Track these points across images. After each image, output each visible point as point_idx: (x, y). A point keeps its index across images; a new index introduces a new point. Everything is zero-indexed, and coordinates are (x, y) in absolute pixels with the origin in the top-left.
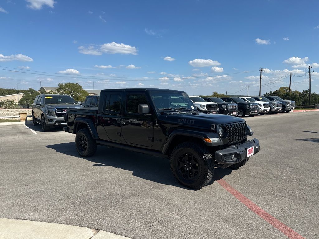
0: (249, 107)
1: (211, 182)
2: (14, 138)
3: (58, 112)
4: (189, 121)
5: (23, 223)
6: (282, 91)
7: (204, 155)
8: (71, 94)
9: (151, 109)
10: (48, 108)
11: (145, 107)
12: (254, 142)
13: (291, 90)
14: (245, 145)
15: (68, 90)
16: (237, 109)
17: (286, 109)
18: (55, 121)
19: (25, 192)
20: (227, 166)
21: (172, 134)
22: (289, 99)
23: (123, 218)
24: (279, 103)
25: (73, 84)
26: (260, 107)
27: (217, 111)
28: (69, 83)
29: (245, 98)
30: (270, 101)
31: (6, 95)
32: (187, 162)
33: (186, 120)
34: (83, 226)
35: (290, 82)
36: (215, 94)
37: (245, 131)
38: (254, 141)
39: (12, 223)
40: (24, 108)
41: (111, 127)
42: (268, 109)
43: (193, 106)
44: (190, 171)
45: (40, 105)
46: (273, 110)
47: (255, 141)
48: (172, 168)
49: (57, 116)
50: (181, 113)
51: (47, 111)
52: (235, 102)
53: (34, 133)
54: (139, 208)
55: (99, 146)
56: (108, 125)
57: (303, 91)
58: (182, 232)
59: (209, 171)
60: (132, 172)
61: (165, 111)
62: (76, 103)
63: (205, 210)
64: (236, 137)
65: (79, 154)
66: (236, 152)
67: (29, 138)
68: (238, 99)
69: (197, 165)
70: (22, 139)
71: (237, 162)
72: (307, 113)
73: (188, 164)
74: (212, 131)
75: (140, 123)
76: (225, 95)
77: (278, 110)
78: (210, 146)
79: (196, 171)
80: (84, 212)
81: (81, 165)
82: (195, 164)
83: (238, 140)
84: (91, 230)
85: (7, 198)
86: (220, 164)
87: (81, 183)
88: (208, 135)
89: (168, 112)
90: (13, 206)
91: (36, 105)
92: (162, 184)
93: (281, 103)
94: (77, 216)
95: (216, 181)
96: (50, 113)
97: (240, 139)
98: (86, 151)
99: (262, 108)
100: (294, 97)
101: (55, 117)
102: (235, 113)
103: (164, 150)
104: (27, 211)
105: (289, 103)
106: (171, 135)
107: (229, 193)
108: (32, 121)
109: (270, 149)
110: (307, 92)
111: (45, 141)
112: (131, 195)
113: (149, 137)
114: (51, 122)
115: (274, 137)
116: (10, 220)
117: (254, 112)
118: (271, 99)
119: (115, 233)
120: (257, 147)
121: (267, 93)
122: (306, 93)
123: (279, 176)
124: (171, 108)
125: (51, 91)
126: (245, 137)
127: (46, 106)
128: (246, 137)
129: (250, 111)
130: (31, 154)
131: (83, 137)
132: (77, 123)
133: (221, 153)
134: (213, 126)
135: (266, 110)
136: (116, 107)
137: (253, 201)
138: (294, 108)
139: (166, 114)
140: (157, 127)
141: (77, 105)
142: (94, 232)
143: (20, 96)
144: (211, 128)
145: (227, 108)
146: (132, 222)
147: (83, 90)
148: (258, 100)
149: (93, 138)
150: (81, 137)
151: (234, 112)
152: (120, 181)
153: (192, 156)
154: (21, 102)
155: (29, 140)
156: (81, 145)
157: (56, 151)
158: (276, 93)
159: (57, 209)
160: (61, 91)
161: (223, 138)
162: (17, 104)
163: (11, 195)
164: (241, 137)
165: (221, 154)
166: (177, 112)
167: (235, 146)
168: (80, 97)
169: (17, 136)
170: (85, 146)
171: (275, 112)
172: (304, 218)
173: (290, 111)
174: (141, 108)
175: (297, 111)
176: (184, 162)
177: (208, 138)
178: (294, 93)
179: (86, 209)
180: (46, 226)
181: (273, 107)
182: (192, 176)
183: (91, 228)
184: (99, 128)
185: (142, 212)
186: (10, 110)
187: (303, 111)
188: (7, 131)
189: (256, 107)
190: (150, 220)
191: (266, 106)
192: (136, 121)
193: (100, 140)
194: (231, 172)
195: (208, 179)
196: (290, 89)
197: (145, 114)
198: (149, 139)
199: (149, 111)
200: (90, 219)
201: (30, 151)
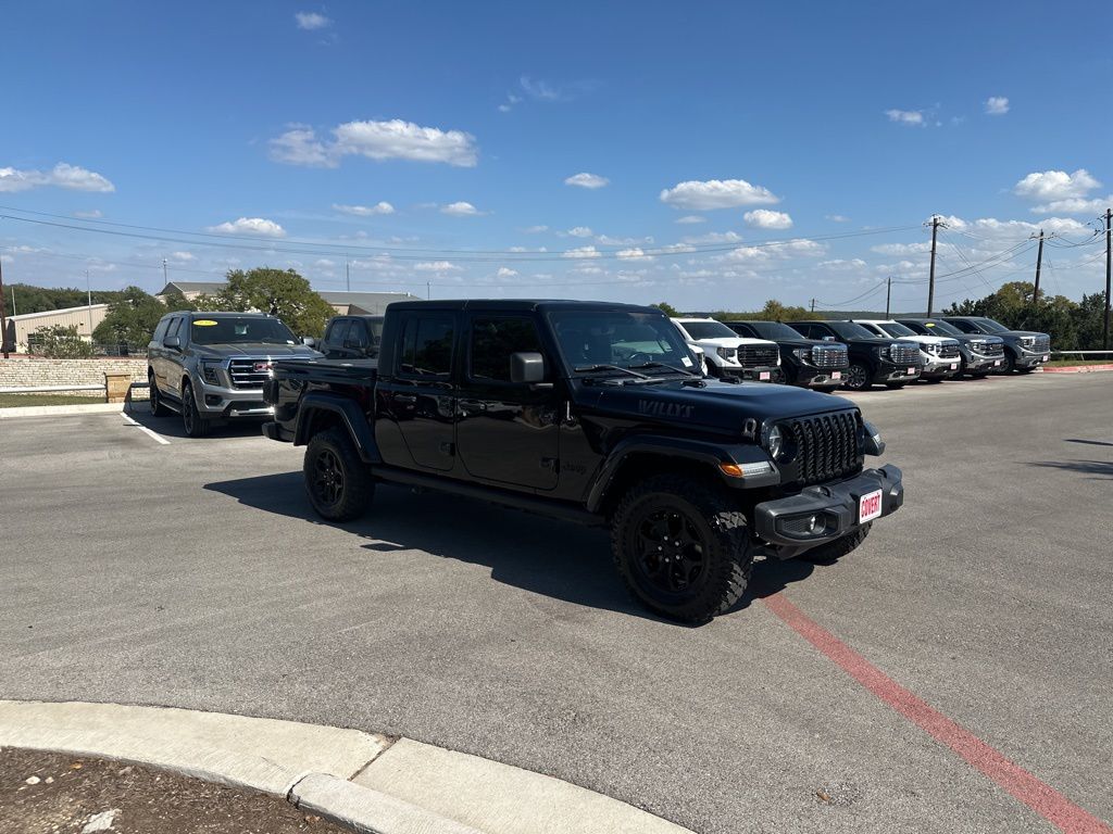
0: (888, 356)
1: (743, 603)
2: (95, 460)
3: (237, 371)
4: (674, 409)
5: (168, 718)
6: (1009, 297)
7: (719, 517)
8: (272, 306)
9: (553, 368)
10: (204, 360)
11: (533, 360)
12: (885, 475)
13: (1042, 294)
14: (853, 485)
15: (260, 293)
16: (845, 362)
17: (1017, 362)
18: (227, 403)
19: (159, 626)
20: (793, 553)
21: (621, 450)
22: (1031, 328)
23: (468, 704)
24: (991, 342)
25: (279, 273)
26: (927, 356)
27: (773, 369)
28: (264, 268)
29: (874, 323)
30: (963, 335)
31: (48, 310)
32: (666, 538)
33: (663, 404)
34: (347, 727)
35: (1039, 267)
36: (772, 306)
37: (855, 441)
38: (883, 472)
39: (132, 717)
40: (110, 354)
41: (419, 424)
42: (954, 362)
43: (687, 358)
44: (677, 566)
45: (177, 347)
46: (971, 366)
47: (889, 474)
48: (617, 558)
49: (234, 384)
50: (650, 379)
51: (201, 368)
52: (839, 339)
53: (158, 444)
54: (515, 677)
55: (381, 484)
56: (409, 416)
57: (1085, 297)
58: (646, 745)
59: (736, 567)
60: (491, 569)
61: (598, 374)
62: (297, 343)
63: (721, 684)
64: (824, 460)
65: (317, 511)
66: (823, 509)
67: (146, 459)
68: (852, 329)
69: (699, 548)
70: (124, 462)
71: (826, 539)
72: (1092, 377)
73: (670, 543)
74: (748, 441)
75: (510, 411)
76: (809, 309)
77: (989, 365)
78: (738, 486)
79: (696, 567)
80: (349, 686)
81: (324, 546)
82: (693, 545)
83: (832, 468)
84: (374, 738)
85: (104, 645)
86: (773, 547)
87: (329, 601)
88: (732, 451)
89: (606, 377)
90: (129, 668)
91: (162, 347)
92: (587, 608)
93: (1001, 340)
94: (328, 699)
95: (758, 600)
96: (211, 376)
97: (840, 466)
98: (341, 501)
99: (931, 359)
100: (1051, 321)
101: (227, 387)
102: (837, 375)
103: (592, 499)
104: (173, 682)
105: (1028, 342)
106: (616, 453)
107: (799, 635)
108: (146, 400)
109: (948, 501)
110: (1096, 300)
111: (200, 469)
112: (489, 639)
113: (545, 460)
114: (216, 404)
115: (966, 460)
116: (126, 708)
117: (906, 374)
118: (968, 328)
119: (447, 747)
120: (894, 493)
121: (954, 305)
122: (1094, 304)
123: (967, 586)
124: (614, 364)
125: (202, 297)
126: (854, 461)
127: (198, 352)
128: (858, 460)
129: (889, 368)
130: (158, 510)
131: (331, 458)
132: (307, 412)
133: (772, 509)
134: (751, 424)
135: (948, 367)
136: (434, 356)
137: (872, 662)
138: (1045, 358)
139: (599, 384)
140: (571, 424)
141: (299, 347)
142: (383, 743)
143: (98, 314)
144: (743, 430)
145: (809, 359)
146: (496, 717)
147: (313, 294)
148: (921, 330)
149: (364, 460)
150: (324, 455)
151: (834, 374)
152: (453, 595)
153: (684, 520)
154: (100, 334)
155: (145, 467)
156: (322, 483)
157: (240, 501)
158: (987, 307)
159: (265, 679)
160: (238, 297)
161: (781, 462)
162: (88, 340)
163: (117, 636)
164: (841, 461)
165: (774, 513)
166: (636, 377)
167: (819, 490)
168: (302, 317)
169: (106, 453)
170: (338, 487)
171: (979, 374)
172: (1028, 713)
173: (1034, 368)
174: (521, 364)
175: (1058, 370)
176: (659, 540)
177: (734, 464)
178: (1049, 307)
179: (352, 680)
180: (238, 725)
181: (973, 354)
182: (681, 582)
183: (372, 732)
184: (383, 426)
185: (526, 688)
186: (65, 362)
187: (1079, 368)
188: (70, 433)
189: (912, 357)
190: (551, 710)
191: (946, 351)
192: (499, 406)
193: (383, 465)
194: (809, 572)
195: (731, 591)
196: (1036, 291)
197: (534, 383)
198: (545, 464)
199: (545, 377)
200: (366, 707)
201: (155, 503)
